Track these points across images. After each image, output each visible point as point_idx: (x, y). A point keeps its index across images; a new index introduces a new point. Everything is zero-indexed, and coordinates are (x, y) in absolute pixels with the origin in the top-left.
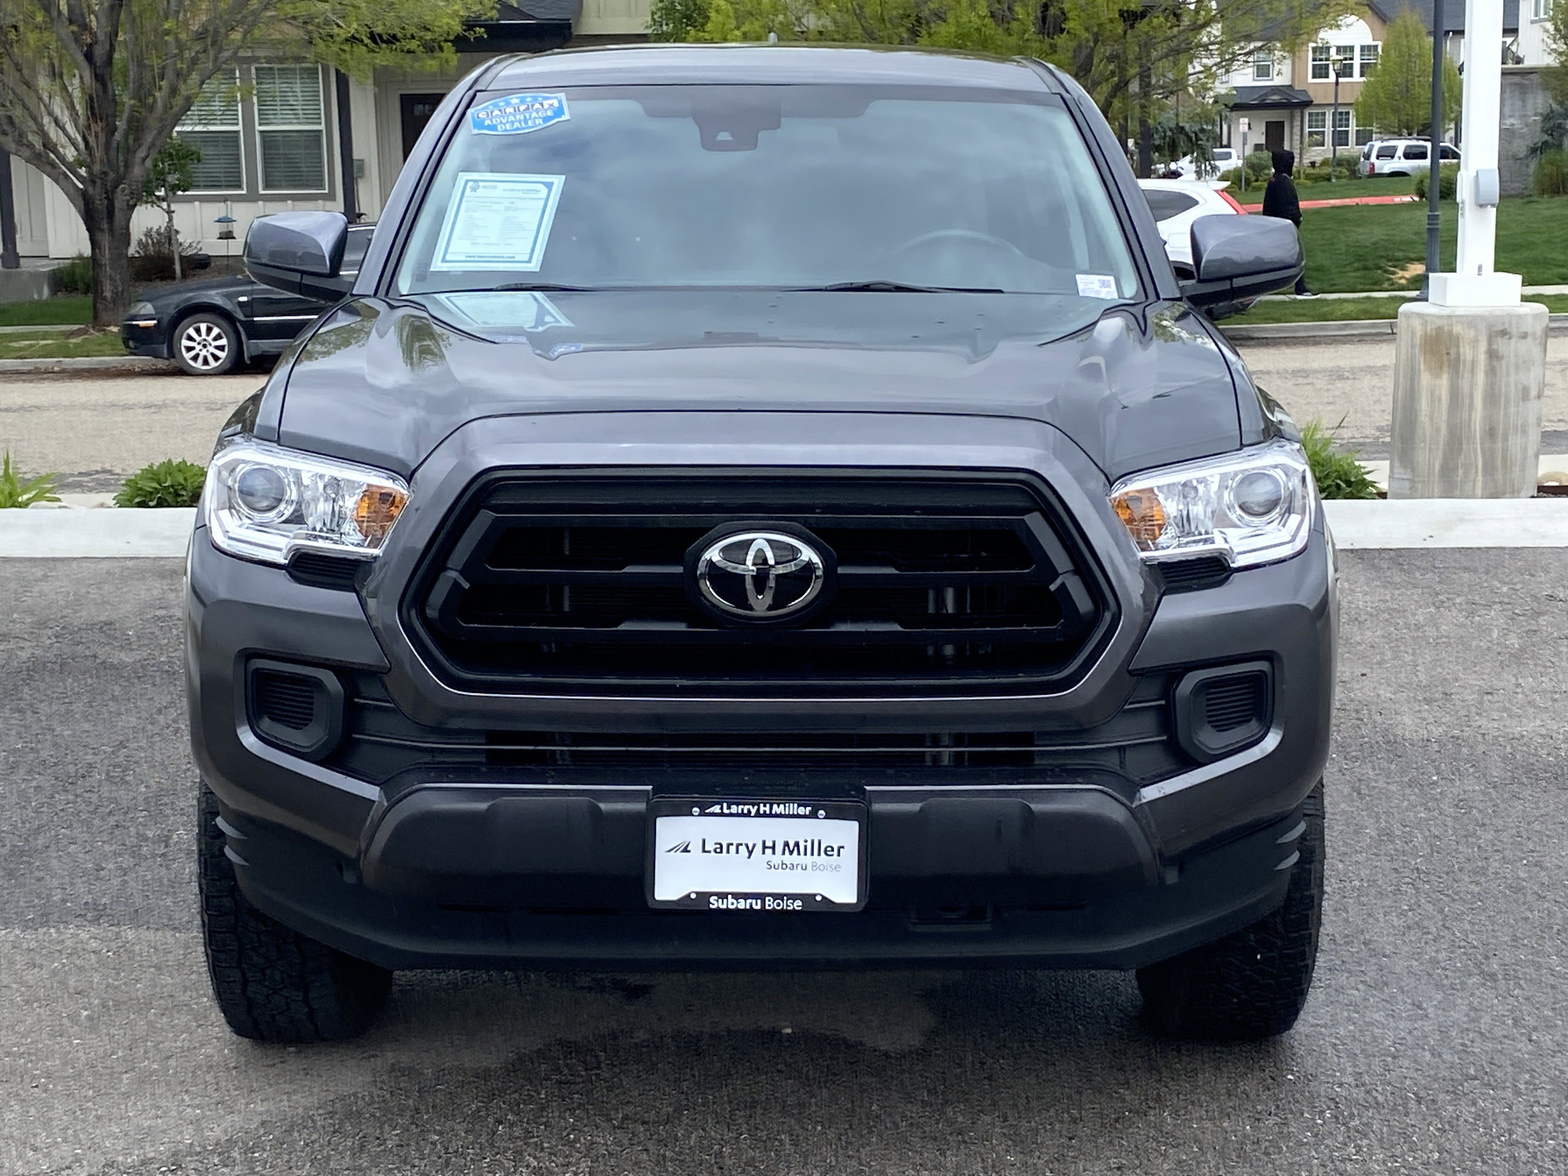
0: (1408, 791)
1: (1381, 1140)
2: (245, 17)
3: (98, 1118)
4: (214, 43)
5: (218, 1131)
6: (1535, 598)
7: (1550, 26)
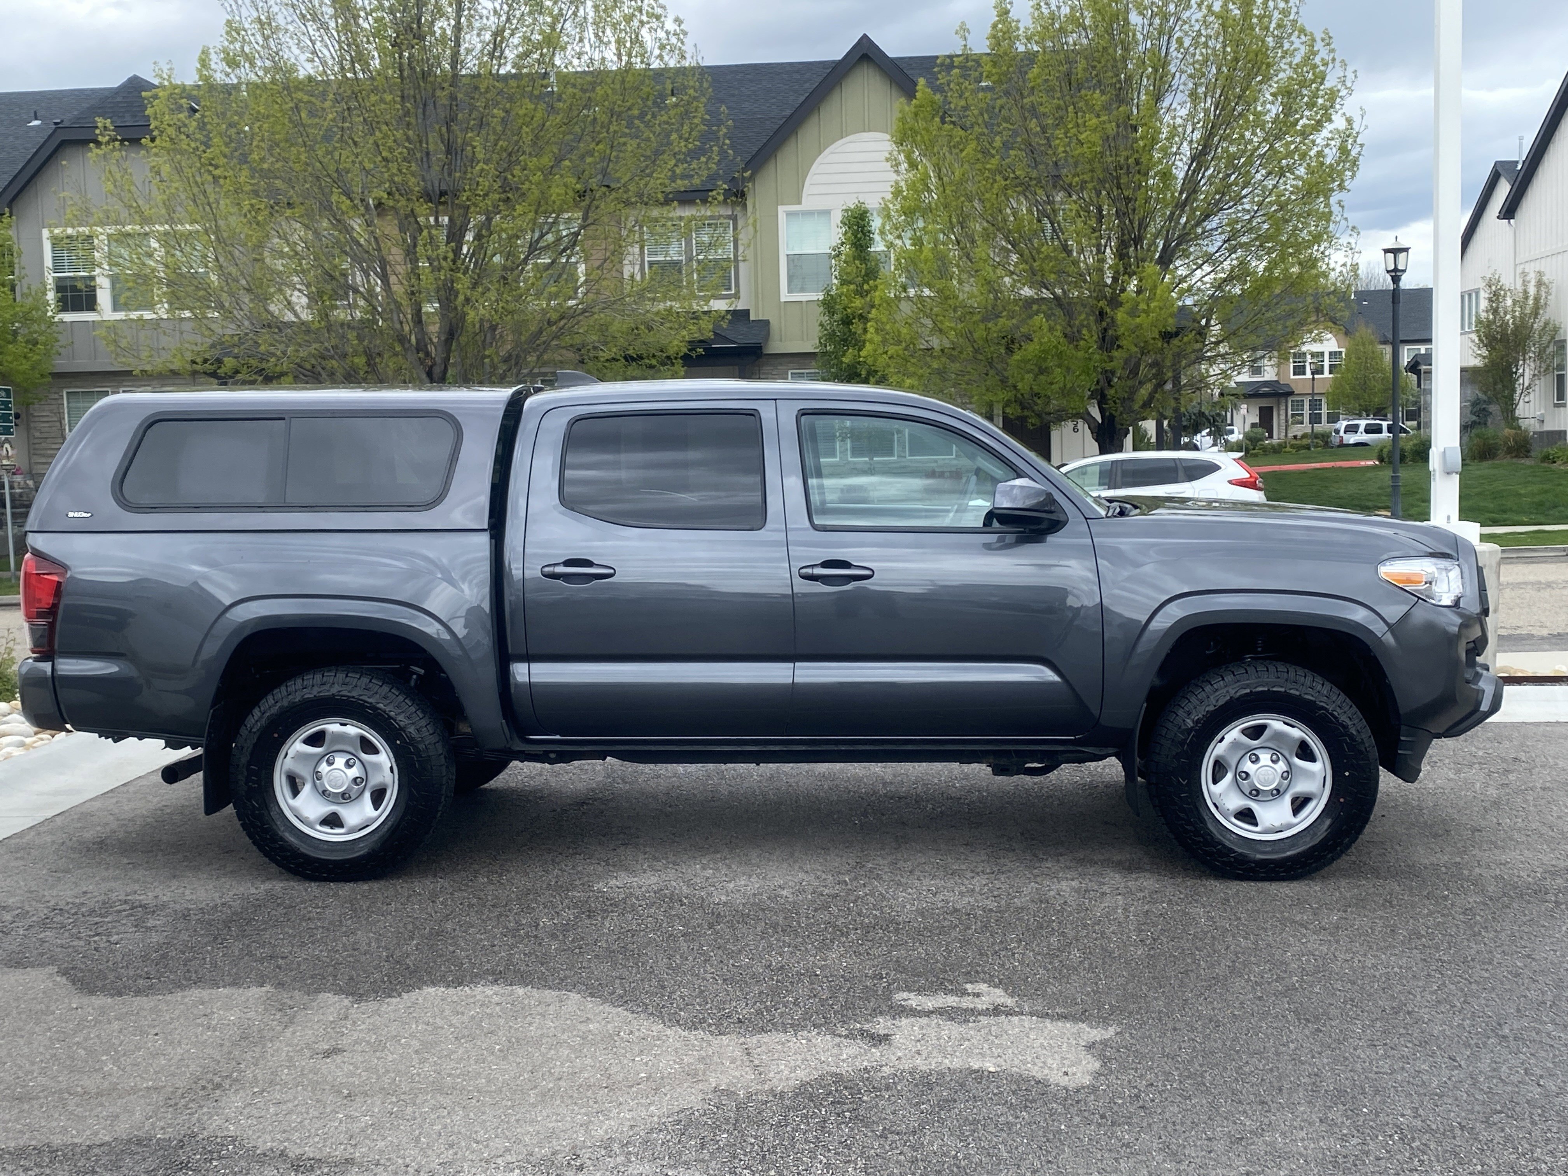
0: (1427, 902)
1: (1437, 1156)
2: (538, 345)
3: (518, 1121)
4: (516, 364)
5: (601, 1132)
6: (1504, 760)
7: (1474, 337)
